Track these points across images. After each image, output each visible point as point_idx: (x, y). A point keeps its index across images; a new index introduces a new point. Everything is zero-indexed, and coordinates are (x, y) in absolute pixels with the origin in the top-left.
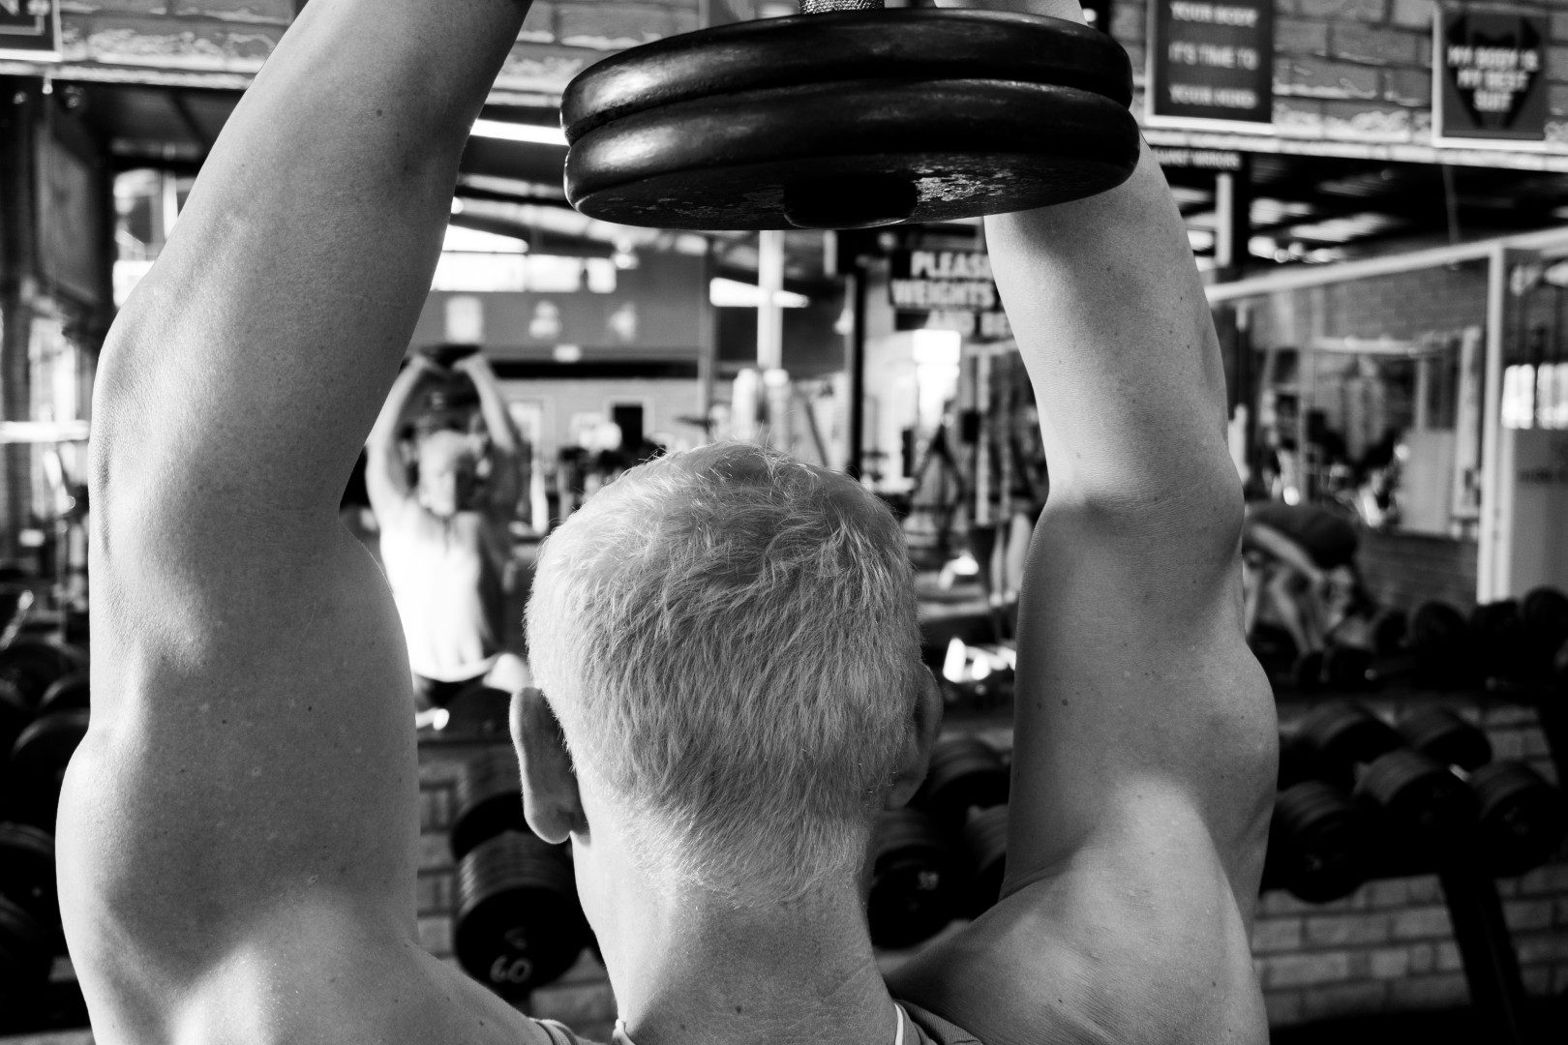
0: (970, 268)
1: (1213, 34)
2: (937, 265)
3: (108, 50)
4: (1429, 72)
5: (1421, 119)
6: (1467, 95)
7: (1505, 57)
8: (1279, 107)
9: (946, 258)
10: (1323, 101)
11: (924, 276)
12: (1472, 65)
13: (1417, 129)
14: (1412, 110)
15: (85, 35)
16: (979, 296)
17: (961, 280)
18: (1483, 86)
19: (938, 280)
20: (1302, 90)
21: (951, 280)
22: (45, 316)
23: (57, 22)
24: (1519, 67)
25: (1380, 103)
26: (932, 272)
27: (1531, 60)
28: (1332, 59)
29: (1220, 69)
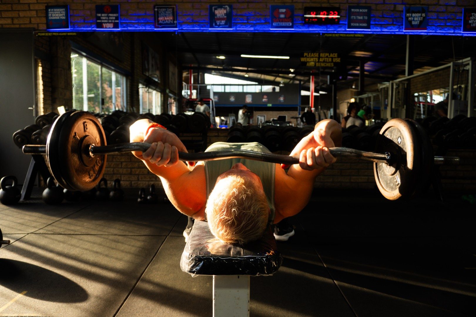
0: (314, 55)
1: (359, 14)
2: (308, 55)
3: (184, 28)
4: (403, 18)
5: (401, 27)
6: (410, 22)
7: (419, 15)
8: (371, 26)
9: (310, 54)
10: (381, 25)
11: (306, 57)
12: (412, 16)
13: (401, 29)
14: (399, 25)
15: (181, 25)
16: (316, 60)
17: (312, 57)
18: (414, 20)
19: (308, 57)
20: (377, 23)
21: (311, 57)
22: (171, 97)
23: (178, 24)
24: (421, 16)
25: (393, 24)
26: (307, 56)
27: (424, 15)
28: (383, 17)
29: (360, 20)
